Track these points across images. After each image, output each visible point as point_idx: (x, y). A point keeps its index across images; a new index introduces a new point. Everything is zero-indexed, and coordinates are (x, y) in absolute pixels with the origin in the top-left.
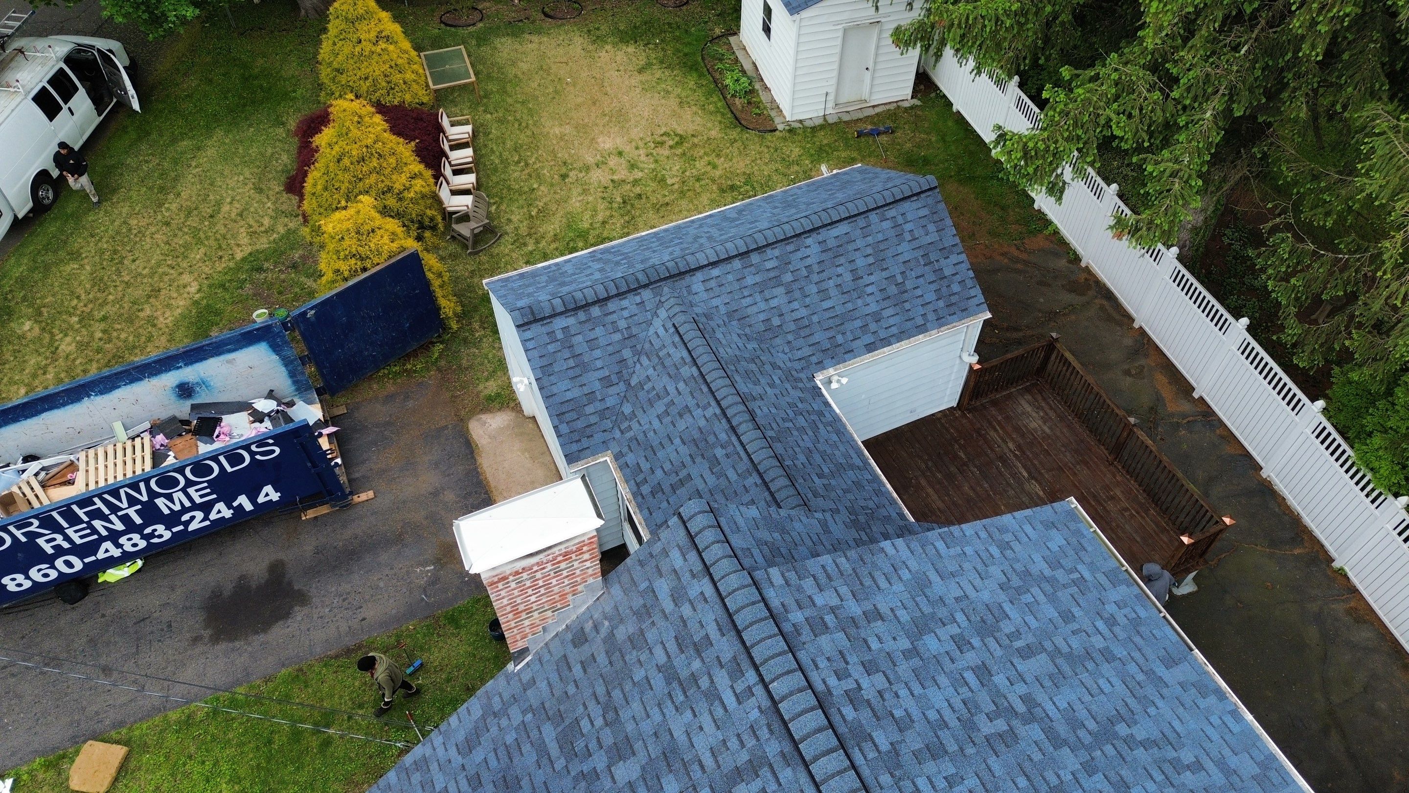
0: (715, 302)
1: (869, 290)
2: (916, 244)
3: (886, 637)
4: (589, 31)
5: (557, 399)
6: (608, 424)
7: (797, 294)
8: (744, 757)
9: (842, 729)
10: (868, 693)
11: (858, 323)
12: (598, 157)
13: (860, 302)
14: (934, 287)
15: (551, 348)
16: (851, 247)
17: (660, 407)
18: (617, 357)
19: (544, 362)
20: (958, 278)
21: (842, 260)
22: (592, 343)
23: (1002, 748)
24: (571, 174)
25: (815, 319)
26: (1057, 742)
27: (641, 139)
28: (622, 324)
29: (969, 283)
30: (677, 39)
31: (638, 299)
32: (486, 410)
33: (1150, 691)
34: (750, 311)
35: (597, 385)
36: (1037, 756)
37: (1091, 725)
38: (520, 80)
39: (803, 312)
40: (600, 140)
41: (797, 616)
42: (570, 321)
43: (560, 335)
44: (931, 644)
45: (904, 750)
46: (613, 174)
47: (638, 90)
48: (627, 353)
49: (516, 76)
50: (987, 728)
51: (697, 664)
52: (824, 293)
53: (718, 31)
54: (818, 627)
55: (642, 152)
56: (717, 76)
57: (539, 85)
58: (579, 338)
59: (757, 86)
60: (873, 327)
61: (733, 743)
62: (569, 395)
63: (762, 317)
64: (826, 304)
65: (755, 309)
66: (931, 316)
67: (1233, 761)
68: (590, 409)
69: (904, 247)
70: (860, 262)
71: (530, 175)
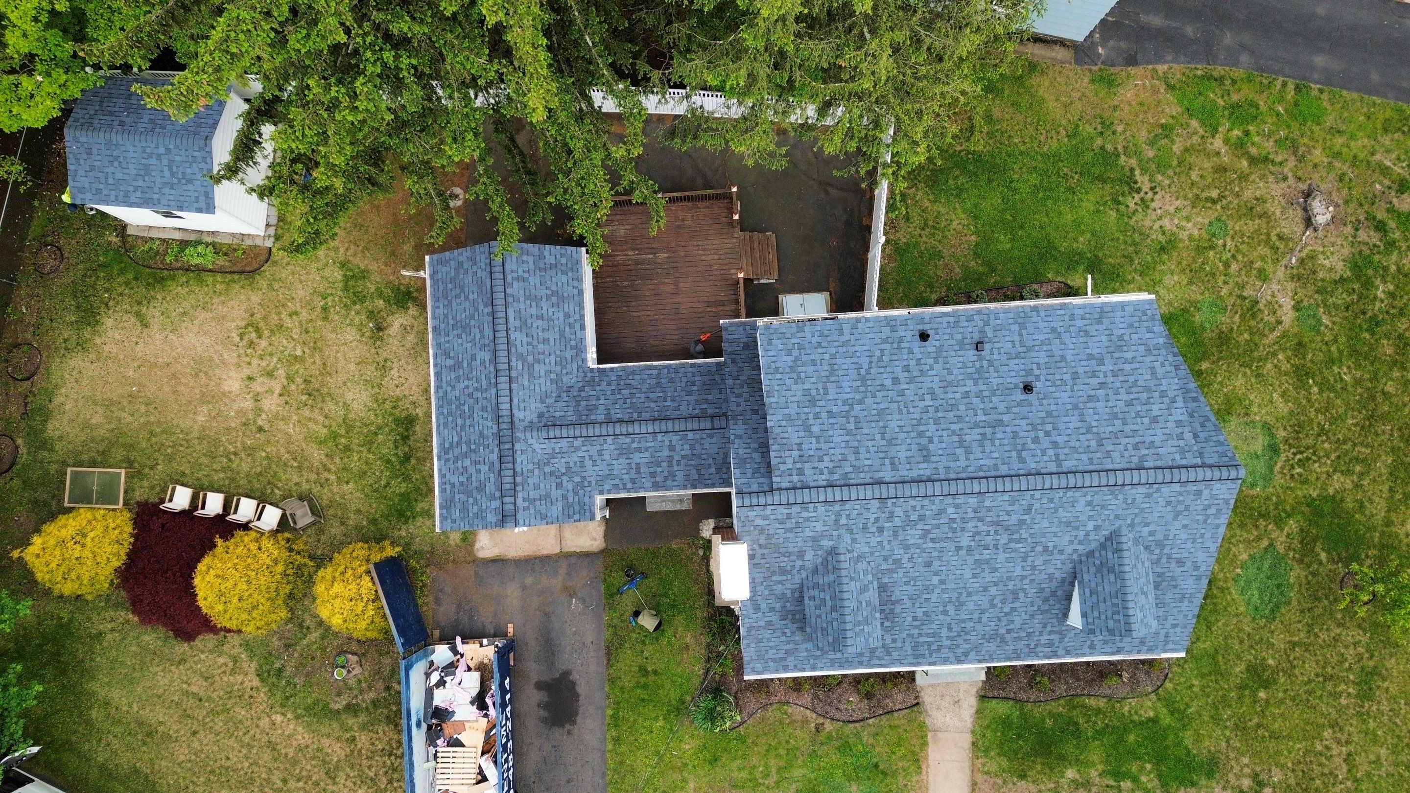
0: (533, 408)
1: (551, 313)
2: (532, 272)
3: (810, 446)
4: (66, 349)
5: (561, 516)
6: (581, 492)
7: (542, 357)
8: (833, 517)
9: (842, 482)
10: (831, 465)
11: (567, 328)
12: (248, 397)
13: (556, 322)
14: (559, 274)
15: (532, 511)
16: (523, 313)
17: (588, 463)
18: (548, 476)
19: (538, 517)
20: (558, 256)
21: (529, 322)
22: (536, 487)
23: (860, 425)
24: (260, 422)
25: (558, 352)
26: (861, 402)
27: (239, 356)
28: (530, 466)
29: (563, 251)
30: (109, 278)
31: (519, 453)
32: (472, 545)
33: (851, 349)
34: (543, 389)
35: (560, 492)
36: (865, 413)
37: (859, 383)
38: (117, 428)
39: (553, 358)
40: (227, 389)
41: (795, 479)
42: (520, 495)
43: (526, 504)
44: (815, 429)
45: (854, 463)
46: (272, 392)
47: (171, 336)
48: (547, 469)
49: (112, 431)
50: (851, 426)
51: (793, 521)
52: (545, 341)
53: (113, 239)
54: (801, 472)
55: (255, 361)
56: (179, 265)
57: (132, 415)
58: (531, 493)
59: (209, 240)
60: (571, 320)
61: (826, 519)
62: (560, 508)
63: (549, 383)
64: (552, 342)
65: (543, 386)
66: (575, 283)
67: (883, 335)
68: (571, 500)
69: (531, 279)
70: (533, 311)
71: (249, 455)
